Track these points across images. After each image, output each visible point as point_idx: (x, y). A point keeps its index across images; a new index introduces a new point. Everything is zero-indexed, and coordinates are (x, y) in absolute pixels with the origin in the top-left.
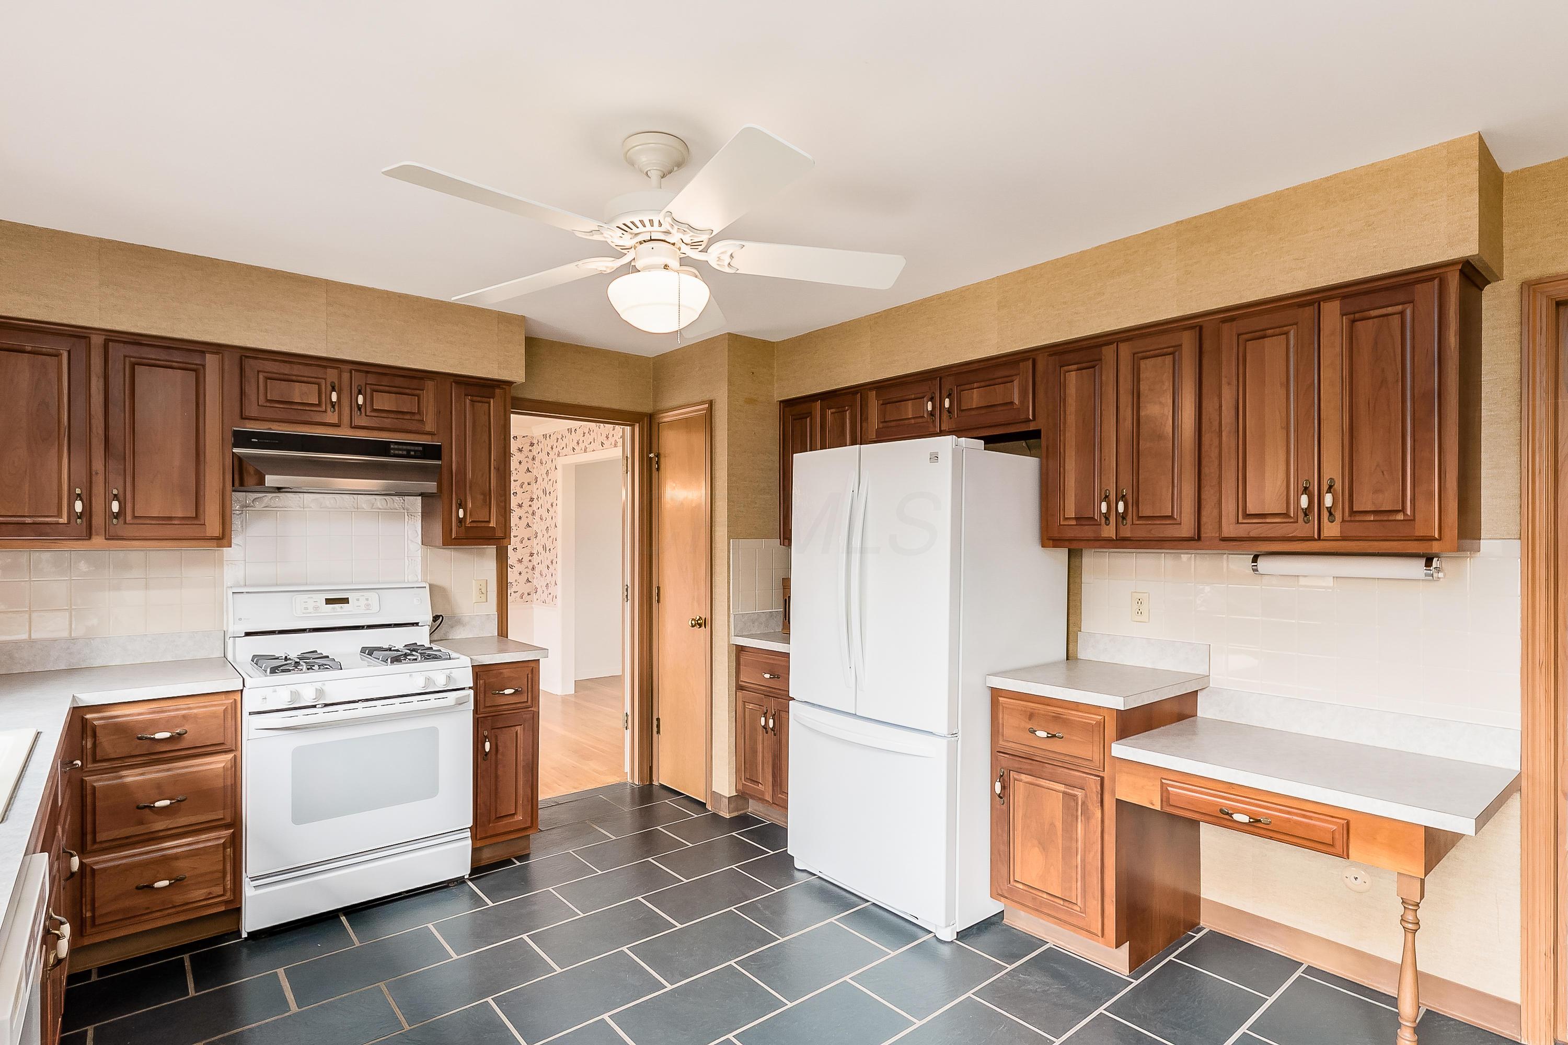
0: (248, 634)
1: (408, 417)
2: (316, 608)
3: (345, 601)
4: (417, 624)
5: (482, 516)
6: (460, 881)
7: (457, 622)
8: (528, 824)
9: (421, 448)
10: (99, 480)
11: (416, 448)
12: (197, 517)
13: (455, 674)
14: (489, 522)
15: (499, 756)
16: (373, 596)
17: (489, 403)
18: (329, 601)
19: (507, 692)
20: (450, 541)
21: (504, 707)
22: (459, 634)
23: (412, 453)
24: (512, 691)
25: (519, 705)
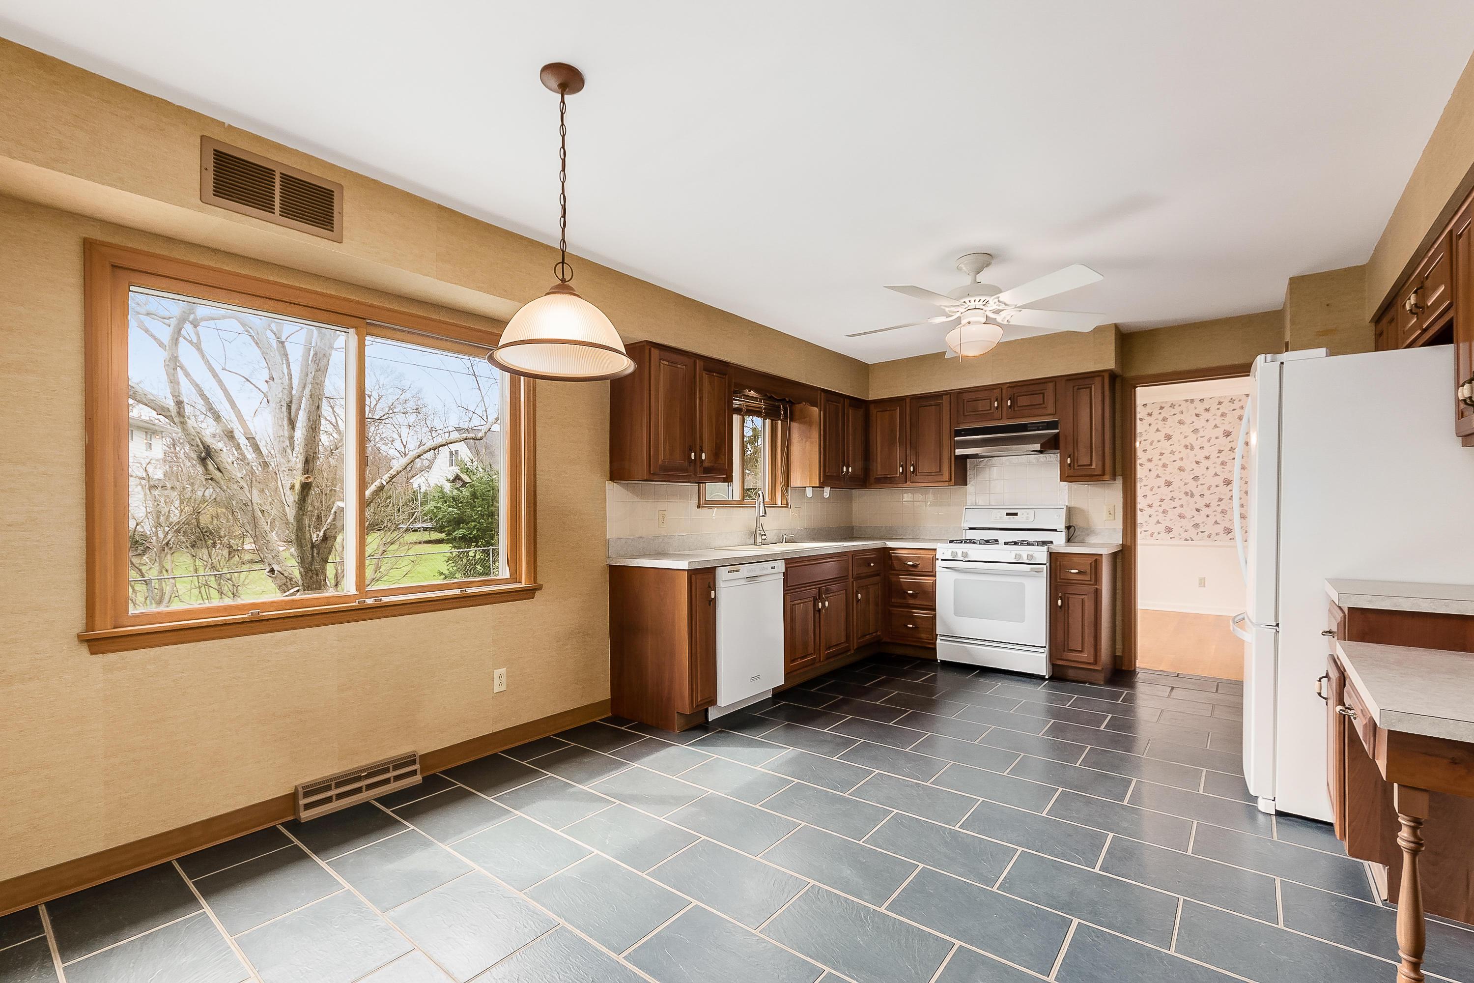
0: (970, 529)
1: (1037, 406)
2: (1001, 517)
3: (1016, 514)
4: (1055, 530)
5: (1084, 460)
6: (1042, 678)
7: (1089, 531)
8: (1092, 661)
9: (1045, 424)
10: (908, 458)
11: (1043, 424)
12: (940, 471)
13: (1036, 555)
14: (1091, 465)
15: (1070, 611)
16: (1031, 512)
17: (1091, 388)
18: (1008, 514)
19: (1073, 571)
20: (1065, 478)
21: (1074, 581)
22: (1093, 540)
23: (1041, 428)
24: (1077, 571)
25: (1083, 582)
